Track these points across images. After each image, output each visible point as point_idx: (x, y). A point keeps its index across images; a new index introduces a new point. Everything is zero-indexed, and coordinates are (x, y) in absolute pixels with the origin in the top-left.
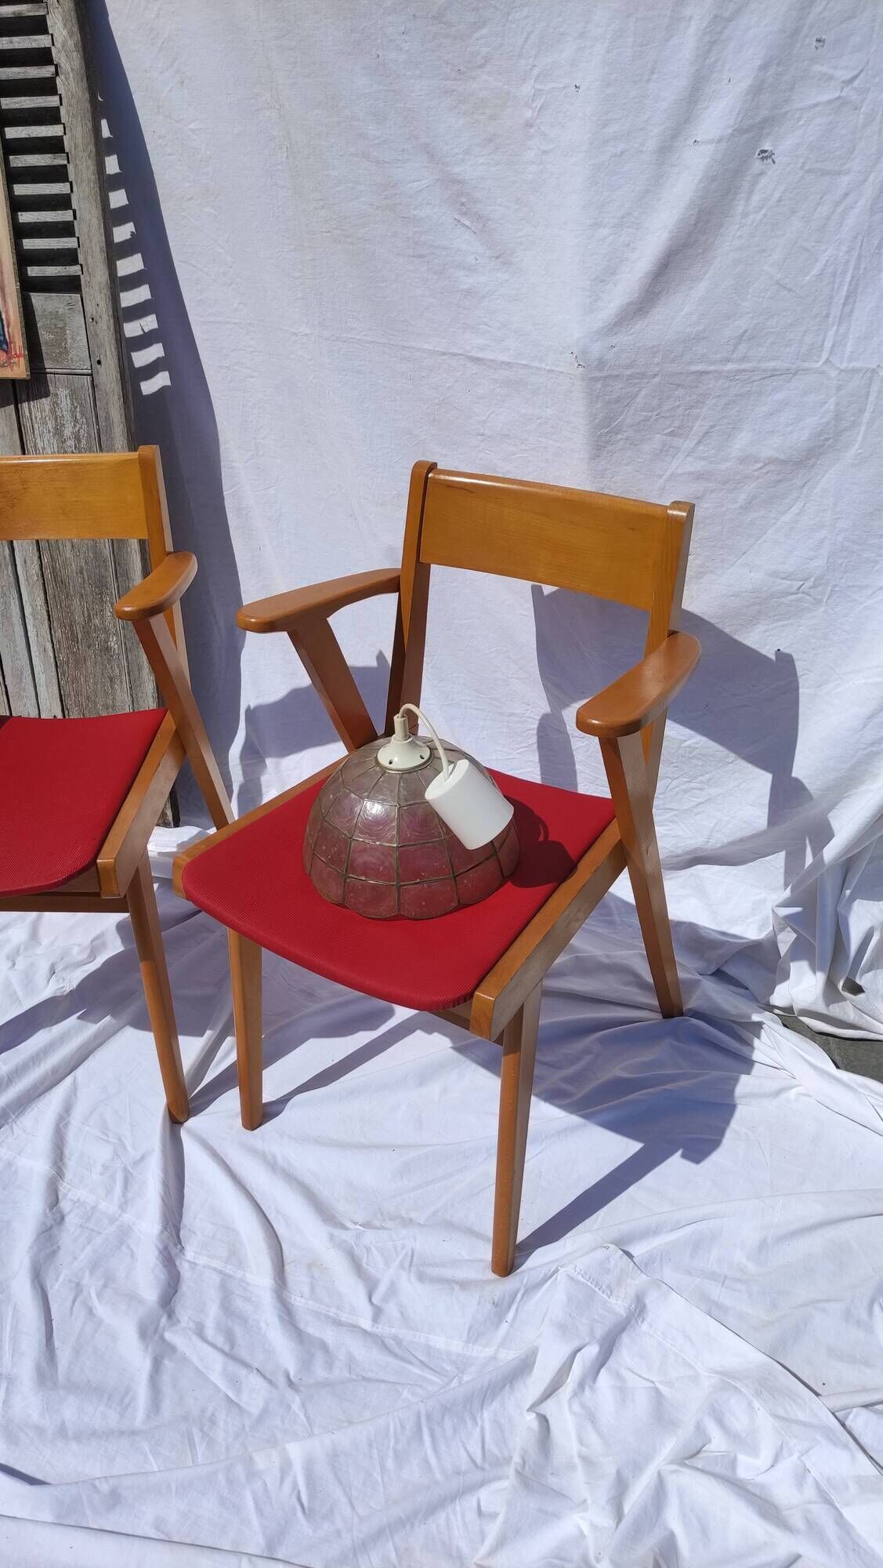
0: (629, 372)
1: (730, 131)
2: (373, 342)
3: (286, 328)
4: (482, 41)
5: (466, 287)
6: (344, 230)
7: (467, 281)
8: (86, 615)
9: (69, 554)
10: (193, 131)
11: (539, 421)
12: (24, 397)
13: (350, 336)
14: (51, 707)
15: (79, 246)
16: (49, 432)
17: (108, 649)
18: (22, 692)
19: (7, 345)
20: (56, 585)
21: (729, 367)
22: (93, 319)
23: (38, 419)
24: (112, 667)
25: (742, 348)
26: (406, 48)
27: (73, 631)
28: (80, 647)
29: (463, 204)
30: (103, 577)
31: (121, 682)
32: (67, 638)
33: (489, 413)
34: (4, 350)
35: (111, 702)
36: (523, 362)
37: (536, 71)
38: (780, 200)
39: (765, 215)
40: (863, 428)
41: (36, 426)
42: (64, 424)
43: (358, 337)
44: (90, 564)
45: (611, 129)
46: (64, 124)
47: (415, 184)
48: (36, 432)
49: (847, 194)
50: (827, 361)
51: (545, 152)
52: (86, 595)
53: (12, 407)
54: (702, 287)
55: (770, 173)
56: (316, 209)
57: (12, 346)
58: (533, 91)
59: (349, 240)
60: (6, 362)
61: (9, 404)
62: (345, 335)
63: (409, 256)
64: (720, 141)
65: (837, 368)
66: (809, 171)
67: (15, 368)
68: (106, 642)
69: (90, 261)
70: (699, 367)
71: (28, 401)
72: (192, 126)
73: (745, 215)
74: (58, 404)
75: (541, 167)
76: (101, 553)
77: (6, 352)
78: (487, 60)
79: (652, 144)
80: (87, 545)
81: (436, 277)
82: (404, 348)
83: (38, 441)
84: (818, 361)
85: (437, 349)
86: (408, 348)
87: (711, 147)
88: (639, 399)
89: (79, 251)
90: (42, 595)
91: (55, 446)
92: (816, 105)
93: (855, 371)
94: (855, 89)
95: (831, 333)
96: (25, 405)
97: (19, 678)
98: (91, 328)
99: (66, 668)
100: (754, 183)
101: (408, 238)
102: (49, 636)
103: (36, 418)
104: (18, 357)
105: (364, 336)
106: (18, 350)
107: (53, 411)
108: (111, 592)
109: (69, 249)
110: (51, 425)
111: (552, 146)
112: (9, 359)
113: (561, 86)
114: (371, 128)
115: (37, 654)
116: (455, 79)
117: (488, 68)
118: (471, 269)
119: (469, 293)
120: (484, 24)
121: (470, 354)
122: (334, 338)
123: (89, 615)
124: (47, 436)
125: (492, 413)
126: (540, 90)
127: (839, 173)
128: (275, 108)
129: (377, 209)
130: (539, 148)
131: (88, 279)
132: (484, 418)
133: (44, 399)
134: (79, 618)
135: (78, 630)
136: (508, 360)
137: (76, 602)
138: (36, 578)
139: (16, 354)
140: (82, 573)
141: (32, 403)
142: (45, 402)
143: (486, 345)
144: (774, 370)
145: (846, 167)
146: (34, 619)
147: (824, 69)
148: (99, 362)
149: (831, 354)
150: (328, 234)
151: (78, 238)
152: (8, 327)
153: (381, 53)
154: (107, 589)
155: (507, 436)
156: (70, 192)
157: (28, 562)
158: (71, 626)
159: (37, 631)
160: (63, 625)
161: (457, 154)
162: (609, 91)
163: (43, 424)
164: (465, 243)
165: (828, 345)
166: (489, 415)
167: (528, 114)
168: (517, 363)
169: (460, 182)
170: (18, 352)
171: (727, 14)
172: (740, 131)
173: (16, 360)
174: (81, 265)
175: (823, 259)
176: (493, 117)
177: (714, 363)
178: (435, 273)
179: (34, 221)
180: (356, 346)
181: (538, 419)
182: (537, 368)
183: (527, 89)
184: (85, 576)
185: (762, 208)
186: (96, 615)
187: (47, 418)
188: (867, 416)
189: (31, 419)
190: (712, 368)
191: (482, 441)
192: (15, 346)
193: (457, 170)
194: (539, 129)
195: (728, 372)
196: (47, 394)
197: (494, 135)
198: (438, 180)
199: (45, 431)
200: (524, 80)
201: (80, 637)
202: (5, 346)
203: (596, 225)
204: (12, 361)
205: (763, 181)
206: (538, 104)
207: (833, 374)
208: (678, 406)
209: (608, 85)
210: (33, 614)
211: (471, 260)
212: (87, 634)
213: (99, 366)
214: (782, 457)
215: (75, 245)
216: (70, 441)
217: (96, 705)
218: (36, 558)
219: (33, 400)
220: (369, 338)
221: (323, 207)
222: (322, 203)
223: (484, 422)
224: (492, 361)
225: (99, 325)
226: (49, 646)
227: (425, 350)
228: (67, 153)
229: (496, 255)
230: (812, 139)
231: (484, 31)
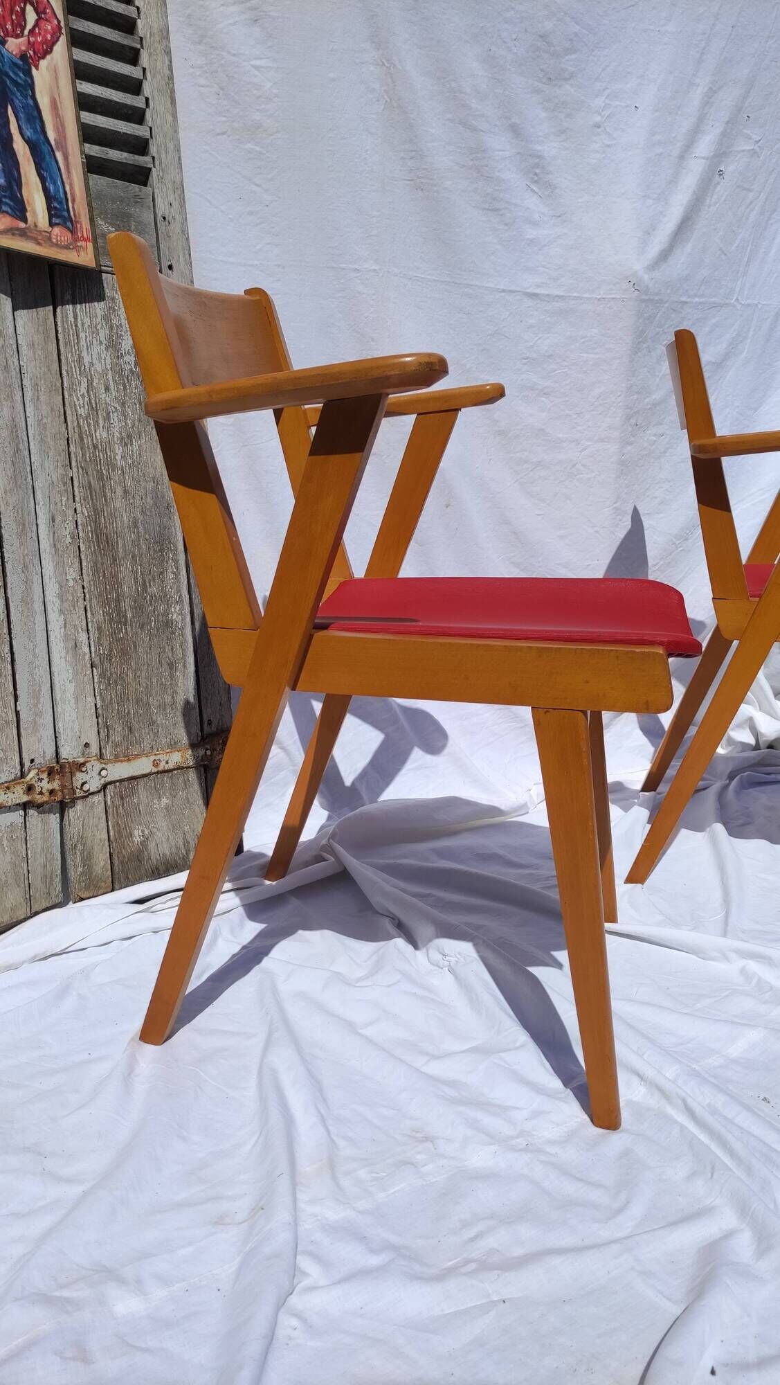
0: (657, 298)
1: (712, 154)
2: (435, 281)
3: (342, 266)
4: (572, 63)
5: (531, 237)
6: (432, 179)
7: (531, 233)
8: (140, 582)
9: (119, 503)
10: (256, 68)
11: (583, 340)
12: (68, 297)
13: (415, 274)
14: (80, 731)
15: (152, 137)
16: (101, 343)
17: (168, 624)
18: (38, 719)
19: (73, 225)
20: (99, 546)
21: (697, 300)
22: (164, 218)
23: (86, 326)
24: (172, 649)
25: (703, 287)
26: (515, 51)
27: (119, 610)
28: (129, 629)
29: (536, 174)
30: (165, 528)
31: (184, 666)
32: (111, 621)
33: (536, 339)
34: (68, 228)
35: (170, 698)
36: (575, 294)
37: (607, 92)
38: (725, 201)
39: (717, 208)
40: (749, 340)
41: (82, 335)
42: (121, 335)
43: (423, 276)
44: (148, 513)
45: (657, 138)
46: (138, 8)
47: (501, 153)
48: (83, 343)
49: (751, 203)
50: (737, 299)
51: (609, 146)
52: (141, 556)
53: (51, 308)
54: (689, 247)
55: (722, 184)
56: (403, 158)
57: (79, 226)
58: (603, 105)
59: (435, 189)
60: (71, 244)
61: (45, 305)
62: (410, 273)
63: (484, 209)
64: (707, 159)
65: (741, 303)
66: (738, 187)
67: (82, 253)
68: (166, 614)
69: (163, 156)
70: (684, 299)
71: (74, 303)
72: (257, 63)
73: (709, 206)
74: (114, 311)
75: (604, 155)
76: (163, 498)
77: (72, 232)
78: (572, 75)
79: (676, 152)
80: (145, 488)
81: (506, 228)
82: (468, 286)
83: (84, 353)
84: (732, 299)
85: (498, 287)
86: (471, 285)
87: (704, 161)
88: (657, 319)
89: (151, 141)
90: (77, 564)
91: (108, 361)
92: (743, 151)
93: (749, 305)
94: (759, 147)
95: (739, 282)
96: (69, 308)
97: (36, 695)
98: (164, 228)
99: (107, 664)
100: (715, 188)
101: (488, 194)
102: (84, 623)
103: (83, 324)
104: (86, 240)
105: (429, 275)
106: (85, 231)
107: (107, 318)
108: (175, 546)
109: (137, 137)
110: (103, 334)
111: (615, 142)
112: (75, 240)
113: (625, 104)
114: (474, 101)
115: (63, 654)
116: (544, 83)
117: (571, 82)
118: (535, 224)
119: (532, 241)
120: (575, 52)
121: (528, 291)
122: (402, 275)
123: (144, 581)
124: (97, 348)
125: (539, 339)
126: (609, 105)
127: (749, 190)
128: (384, 64)
129: (462, 168)
130: (603, 143)
131: (161, 175)
132: (531, 344)
133: (96, 304)
134: (128, 588)
135: (127, 604)
136: (562, 294)
137: (126, 567)
138: (69, 540)
139: (83, 236)
140: (136, 527)
141: (78, 306)
142: (98, 308)
143: (543, 283)
144: (715, 303)
145: (752, 187)
146: (62, 601)
147: (748, 132)
148: (170, 267)
149: (738, 295)
150: (412, 182)
151: (151, 128)
152: (73, 201)
153: (493, 48)
154: (170, 543)
155: (550, 356)
156: (142, 78)
157: (59, 519)
158: (118, 601)
159: (65, 620)
160: (105, 602)
161: (540, 136)
162: (657, 114)
163: (93, 333)
164: (532, 203)
165: (737, 289)
166: (537, 341)
167: (598, 119)
168: (570, 296)
169: (539, 157)
170: (85, 235)
171: (714, 89)
172: (715, 156)
173: (83, 244)
174: (153, 158)
175: (739, 238)
176: (569, 116)
177: (689, 297)
178: (506, 225)
179: (97, 95)
180: (420, 283)
181: (582, 339)
182: (589, 299)
183: (599, 102)
184: (141, 530)
185: (717, 203)
186: (154, 580)
187: (99, 327)
188: (751, 333)
189: (76, 326)
190: (689, 300)
191: (525, 364)
192: (81, 227)
193: (539, 148)
194: (605, 129)
195: (696, 303)
196: (100, 297)
197: (568, 128)
198: (519, 153)
199: (95, 342)
200: (597, 96)
201: (129, 615)
202: (69, 224)
203: (646, 197)
204: (79, 244)
205: (718, 188)
206: (607, 113)
207: (739, 306)
208: (671, 326)
209: (657, 111)
210: (61, 597)
211: (536, 217)
212: (139, 608)
213: (170, 272)
214: (713, 360)
215: (147, 135)
216: (128, 356)
217: (148, 709)
218: (71, 512)
219: (81, 303)
220: (434, 278)
221: (411, 158)
222: (414, 153)
223: (532, 347)
224: (548, 295)
225: (173, 225)
226: (83, 637)
227: (487, 288)
228: (141, 38)
229: (559, 214)
230: (741, 168)
231: (573, 56)
